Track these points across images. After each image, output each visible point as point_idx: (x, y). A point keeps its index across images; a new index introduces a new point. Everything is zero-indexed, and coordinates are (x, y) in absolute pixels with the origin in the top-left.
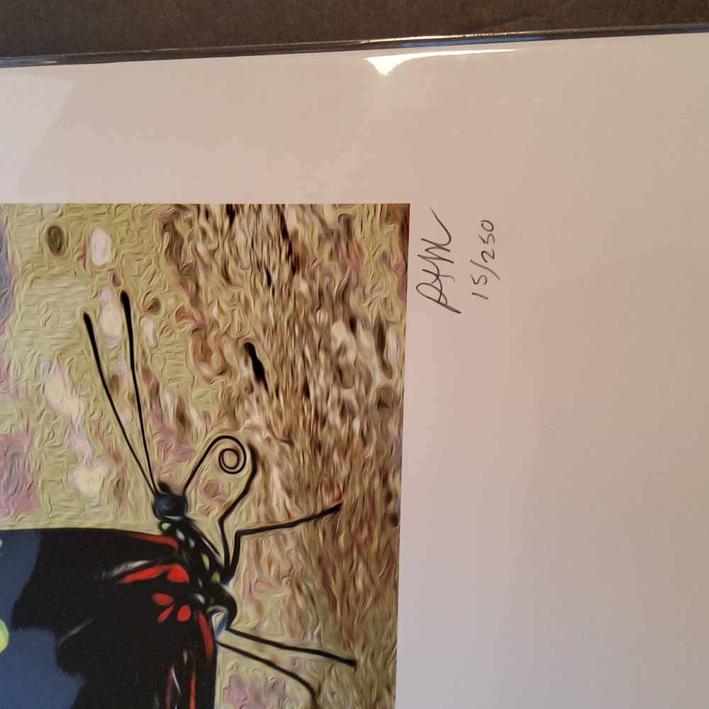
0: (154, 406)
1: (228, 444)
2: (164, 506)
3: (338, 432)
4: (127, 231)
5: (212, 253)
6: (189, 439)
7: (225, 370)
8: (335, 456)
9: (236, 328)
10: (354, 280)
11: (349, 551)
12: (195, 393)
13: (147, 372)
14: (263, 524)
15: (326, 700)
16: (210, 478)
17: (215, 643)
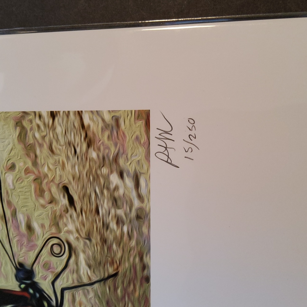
0: (14, 222)
1: (55, 241)
2: (21, 275)
3: (115, 233)
5: (43, 137)
6: (34, 239)
7: (52, 201)
8: (114, 246)
9: (58, 178)
10: (121, 151)
11: (123, 297)
13: (9, 203)
14: (76, 284)
16: (46, 259)
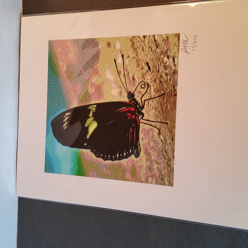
0: (128, 77)
1: (143, 83)
2: (130, 96)
3: (165, 79)
4: (123, 42)
5: (140, 45)
6: (135, 83)
7: (142, 68)
8: (164, 84)
9: (145, 60)
10: (169, 48)
11: (167, 102)
12: (136, 73)
13: (127, 70)
14: (150, 98)
15: (162, 131)
16: (139, 90)
17: (140, 122)
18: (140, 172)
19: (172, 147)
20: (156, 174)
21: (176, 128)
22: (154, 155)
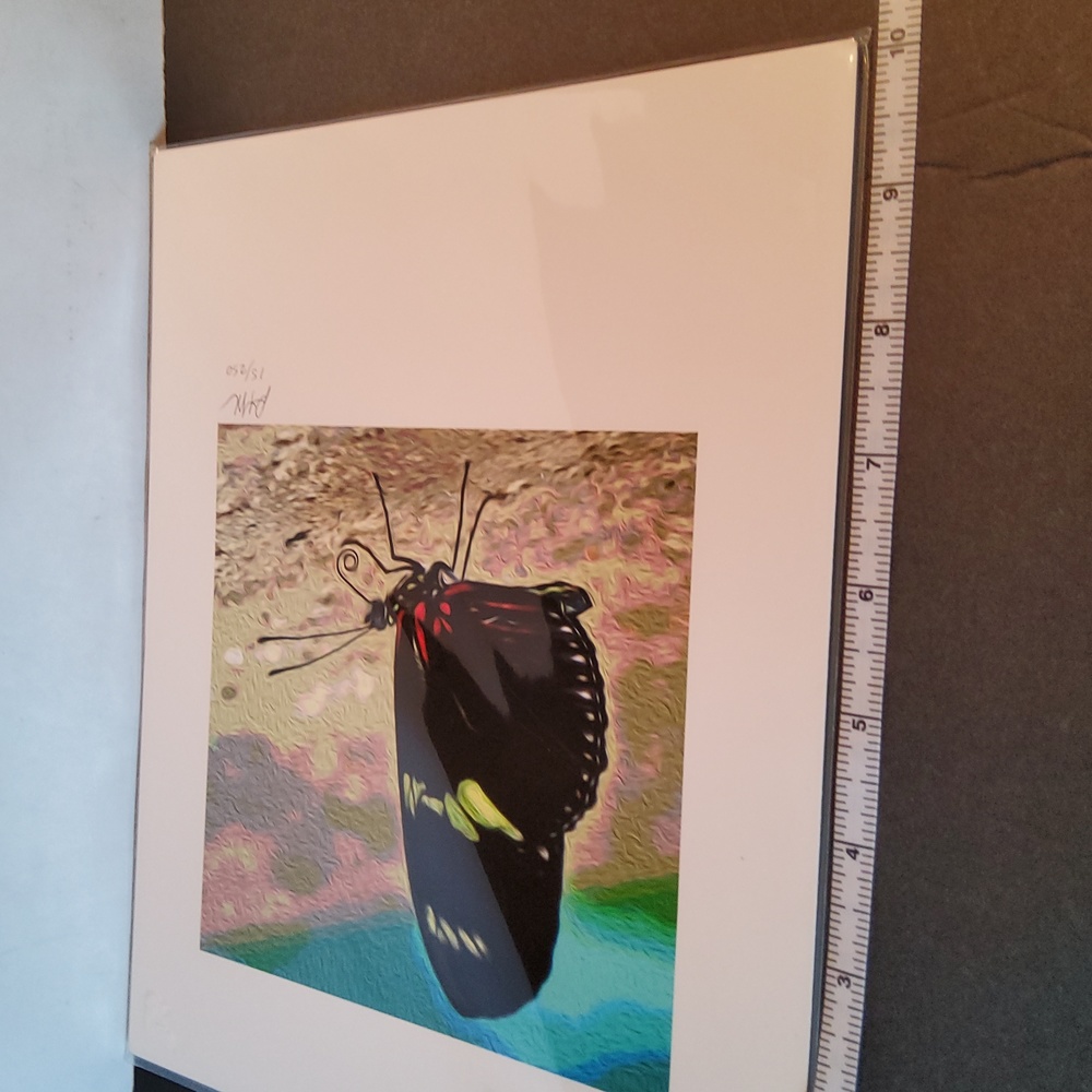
0: (321, 623)
1: (341, 563)
2: (378, 620)
3: (333, 475)
4: (226, 634)
5: (239, 568)
6: (339, 596)
7: (300, 563)
8: (347, 477)
9: (278, 553)
11: (400, 467)
15: (493, 487)
16: (361, 580)
17: (462, 582)
18: (645, 591)
19: (544, 444)
20: (650, 515)
21: (481, 426)
22: (577, 522)
